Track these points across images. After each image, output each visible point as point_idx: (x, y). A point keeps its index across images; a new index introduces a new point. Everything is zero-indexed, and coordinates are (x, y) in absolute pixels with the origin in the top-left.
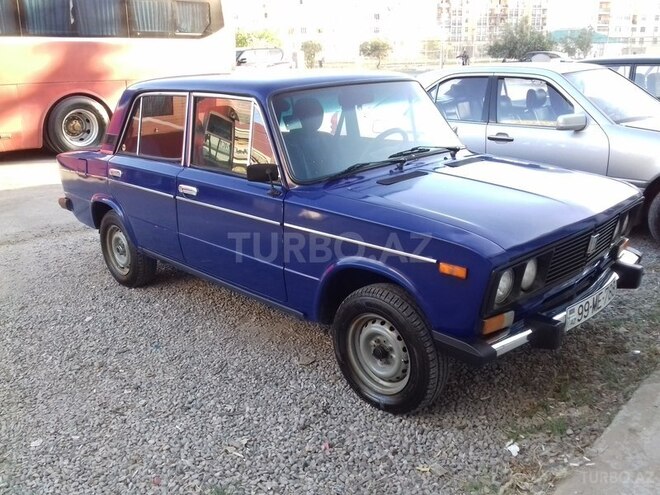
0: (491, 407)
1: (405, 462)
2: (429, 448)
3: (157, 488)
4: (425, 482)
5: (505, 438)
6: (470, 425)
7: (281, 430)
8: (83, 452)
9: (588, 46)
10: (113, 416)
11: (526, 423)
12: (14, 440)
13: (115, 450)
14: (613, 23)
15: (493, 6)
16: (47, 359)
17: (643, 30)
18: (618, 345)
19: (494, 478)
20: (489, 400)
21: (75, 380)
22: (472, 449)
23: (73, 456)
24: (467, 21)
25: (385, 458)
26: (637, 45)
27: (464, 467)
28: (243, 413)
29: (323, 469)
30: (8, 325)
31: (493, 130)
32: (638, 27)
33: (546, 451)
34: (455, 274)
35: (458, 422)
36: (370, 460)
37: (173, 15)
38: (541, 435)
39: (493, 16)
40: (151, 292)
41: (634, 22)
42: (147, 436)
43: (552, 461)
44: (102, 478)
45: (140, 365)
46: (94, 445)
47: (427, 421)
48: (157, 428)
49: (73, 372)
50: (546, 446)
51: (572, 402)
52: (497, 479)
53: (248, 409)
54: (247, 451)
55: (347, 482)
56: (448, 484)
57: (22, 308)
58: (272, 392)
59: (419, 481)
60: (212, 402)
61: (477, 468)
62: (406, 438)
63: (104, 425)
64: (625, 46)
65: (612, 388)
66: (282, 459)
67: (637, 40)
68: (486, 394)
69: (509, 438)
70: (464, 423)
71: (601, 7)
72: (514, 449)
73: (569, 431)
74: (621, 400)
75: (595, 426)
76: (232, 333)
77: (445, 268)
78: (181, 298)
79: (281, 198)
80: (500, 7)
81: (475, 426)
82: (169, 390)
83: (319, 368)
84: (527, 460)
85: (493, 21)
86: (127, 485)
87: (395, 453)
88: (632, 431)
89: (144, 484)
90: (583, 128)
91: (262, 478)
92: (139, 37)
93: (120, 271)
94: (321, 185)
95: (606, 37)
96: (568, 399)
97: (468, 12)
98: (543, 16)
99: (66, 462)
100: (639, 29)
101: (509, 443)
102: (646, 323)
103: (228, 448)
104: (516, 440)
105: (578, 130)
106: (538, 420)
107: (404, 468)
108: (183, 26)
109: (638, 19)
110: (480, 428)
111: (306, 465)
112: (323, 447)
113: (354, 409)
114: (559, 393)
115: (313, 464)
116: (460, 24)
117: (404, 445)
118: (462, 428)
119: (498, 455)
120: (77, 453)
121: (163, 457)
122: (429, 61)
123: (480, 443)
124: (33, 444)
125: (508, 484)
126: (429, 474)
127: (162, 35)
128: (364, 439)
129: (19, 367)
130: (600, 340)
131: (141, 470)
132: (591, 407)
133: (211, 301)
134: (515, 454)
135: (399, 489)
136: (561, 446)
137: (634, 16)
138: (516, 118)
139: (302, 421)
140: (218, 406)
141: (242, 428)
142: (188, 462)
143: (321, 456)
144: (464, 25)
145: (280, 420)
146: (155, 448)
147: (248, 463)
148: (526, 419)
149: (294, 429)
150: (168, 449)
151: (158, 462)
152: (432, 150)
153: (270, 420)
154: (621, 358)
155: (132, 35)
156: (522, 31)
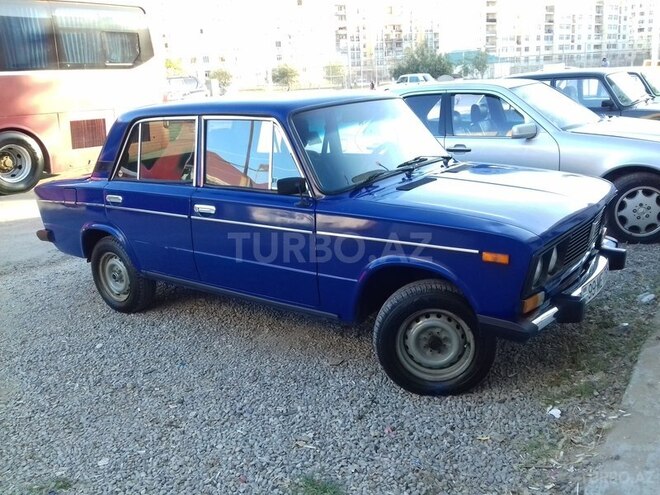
0: (520, 382)
1: (464, 435)
2: (480, 421)
3: (245, 485)
4: (490, 448)
5: (543, 404)
6: (509, 398)
7: (340, 422)
8: (155, 464)
9: (484, 66)
10: (169, 429)
11: (556, 391)
12: (78, 462)
13: (187, 458)
14: (500, 44)
15: (388, 31)
16: (73, 386)
17: (527, 49)
18: (607, 320)
19: (548, 437)
20: (516, 376)
21: (113, 402)
22: (518, 417)
23: (148, 468)
24: (364, 47)
25: (446, 434)
26: (523, 64)
27: (518, 432)
28: (296, 412)
29: (394, 449)
30: (15, 360)
31: (451, 142)
32: (523, 46)
33: (582, 411)
34: (499, 261)
35: (497, 397)
36: (433, 437)
37: (102, 47)
38: (572, 399)
39: (389, 41)
40: (153, 316)
41: (518, 43)
42: (213, 442)
43: (591, 418)
44: (186, 483)
45: (173, 381)
46: (164, 455)
47: (469, 399)
48: (219, 434)
49: (108, 395)
50: (581, 407)
51: (587, 370)
52: (551, 438)
53: (299, 408)
54: (317, 442)
55: (421, 457)
56: (510, 447)
57: (23, 342)
58: (315, 391)
59: (484, 448)
60: (262, 406)
61: (529, 431)
62: (457, 416)
63: (163, 439)
64: (513, 65)
65: (615, 355)
66: (353, 446)
67: (523, 59)
68: (511, 372)
69: (547, 405)
70: (502, 397)
71: (487, 30)
72: (556, 412)
73: (596, 393)
74: (630, 364)
75: (616, 386)
76: (251, 345)
77: (488, 257)
78: (186, 318)
79: (311, 208)
80: (395, 33)
81: (513, 399)
82: (214, 401)
83: (350, 367)
84: (570, 419)
85: (389, 46)
86: (215, 485)
87: (452, 428)
88: (650, 385)
89: (232, 483)
90: (534, 136)
91: (343, 463)
92: (69, 68)
93: (116, 298)
94: (347, 195)
95: (497, 58)
96: (584, 368)
97: (364, 37)
98: (435, 40)
99: (143, 474)
100: (523, 49)
101: (549, 409)
102: (623, 301)
103: (298, 443)
104: (554, 405)
105: (529, 138)
106: (566, 388)
107: (466, 439)
108: (113, 56)
109: (522, 40)
110: (518, 400)
111: (377, 448)
112: (386, 431)
113: (399, 397)
114: (574, 363)
115: (383, 446)
116: (358, 49)
117: (458, 421)
118: (503, 402)
119: (543, 419)
120: (150, 465)
121: (239, 458)
122: (333, 85)
123: (524, 412)
124: (100, 463)
125: (563, 440)
126: (490, 441)
127: (92, 66)
128: (420, 420)
129: (47, 397)
130: (590, 318)
131: (221, 472)
132: (605, 372)
133: (217, 319)
134: (558, 416)
135: (470, 457)
136: (593, 406)
137: (518, 37)
138: (466, 132)
139: (356, 413)
140: (270, 409)
141: (301, 424)
142: (265, 459)
143: (388, 440)
144: (363, 50)
145: (335, 413)
146: (227, 452)
147: (322, 453)
148: (556, 388)
149: (352, 420)
150: (241, 451)
151: (236, 462)
152: (429, 159)
153: (325, 415)
154: (613, 331)
155: (62, 67)
156: (423, 54)
